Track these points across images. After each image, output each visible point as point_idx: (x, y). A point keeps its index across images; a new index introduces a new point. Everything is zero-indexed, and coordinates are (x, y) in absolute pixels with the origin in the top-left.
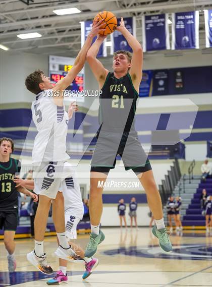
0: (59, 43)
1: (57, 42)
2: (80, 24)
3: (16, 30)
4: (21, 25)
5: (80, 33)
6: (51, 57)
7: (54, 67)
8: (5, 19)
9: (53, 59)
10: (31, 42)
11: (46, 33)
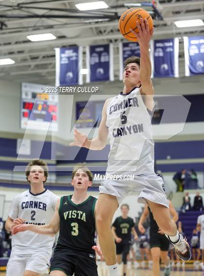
0: (33, 70)
1: (30, 69)
2: (55, 51)
5: (55, 60)
6: (24, 84)
7: (26, 94)
9: (26, 86)
10: (2, 69)
11: (19, 59)
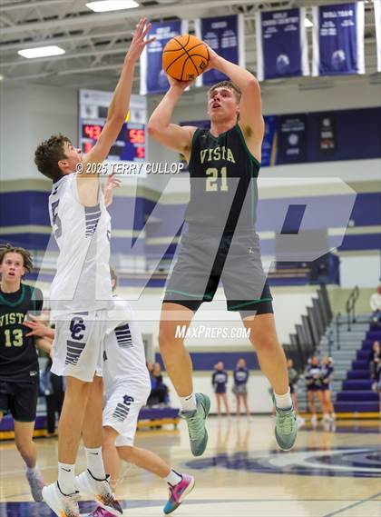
0: (98, 65)
1: (95, 62)
3: (17, 41)
4: (26, 32)
6: (83, 92)
7: (88, 111)
9: (87, 96)
10: (44, 64)
11: (74, 46)
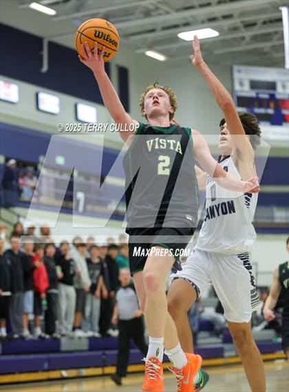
0: (247, 44)
1: (244, 42)
2: (281, 11)
3: (176, 26)
4: (185, 18)
5: (282, 26)
6: (236, 68)
7: (241, 84)
8: (157, 8)
9: (239, 71)
11: (226, 28)
